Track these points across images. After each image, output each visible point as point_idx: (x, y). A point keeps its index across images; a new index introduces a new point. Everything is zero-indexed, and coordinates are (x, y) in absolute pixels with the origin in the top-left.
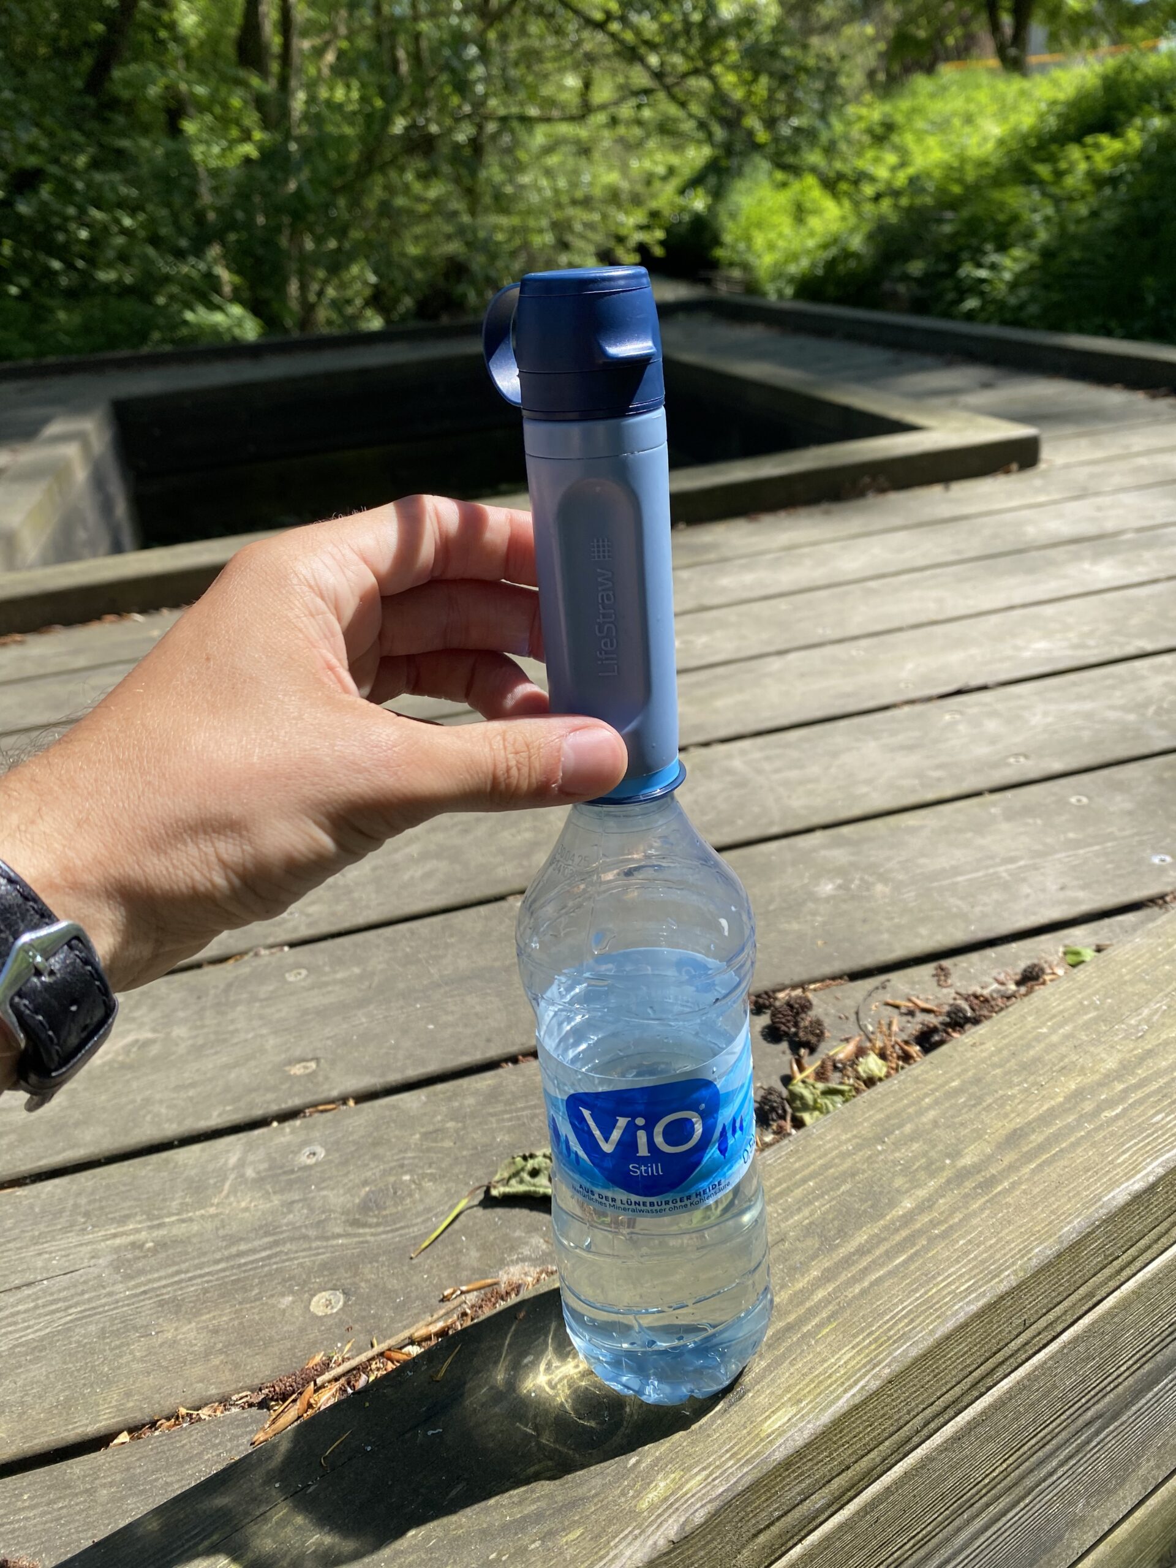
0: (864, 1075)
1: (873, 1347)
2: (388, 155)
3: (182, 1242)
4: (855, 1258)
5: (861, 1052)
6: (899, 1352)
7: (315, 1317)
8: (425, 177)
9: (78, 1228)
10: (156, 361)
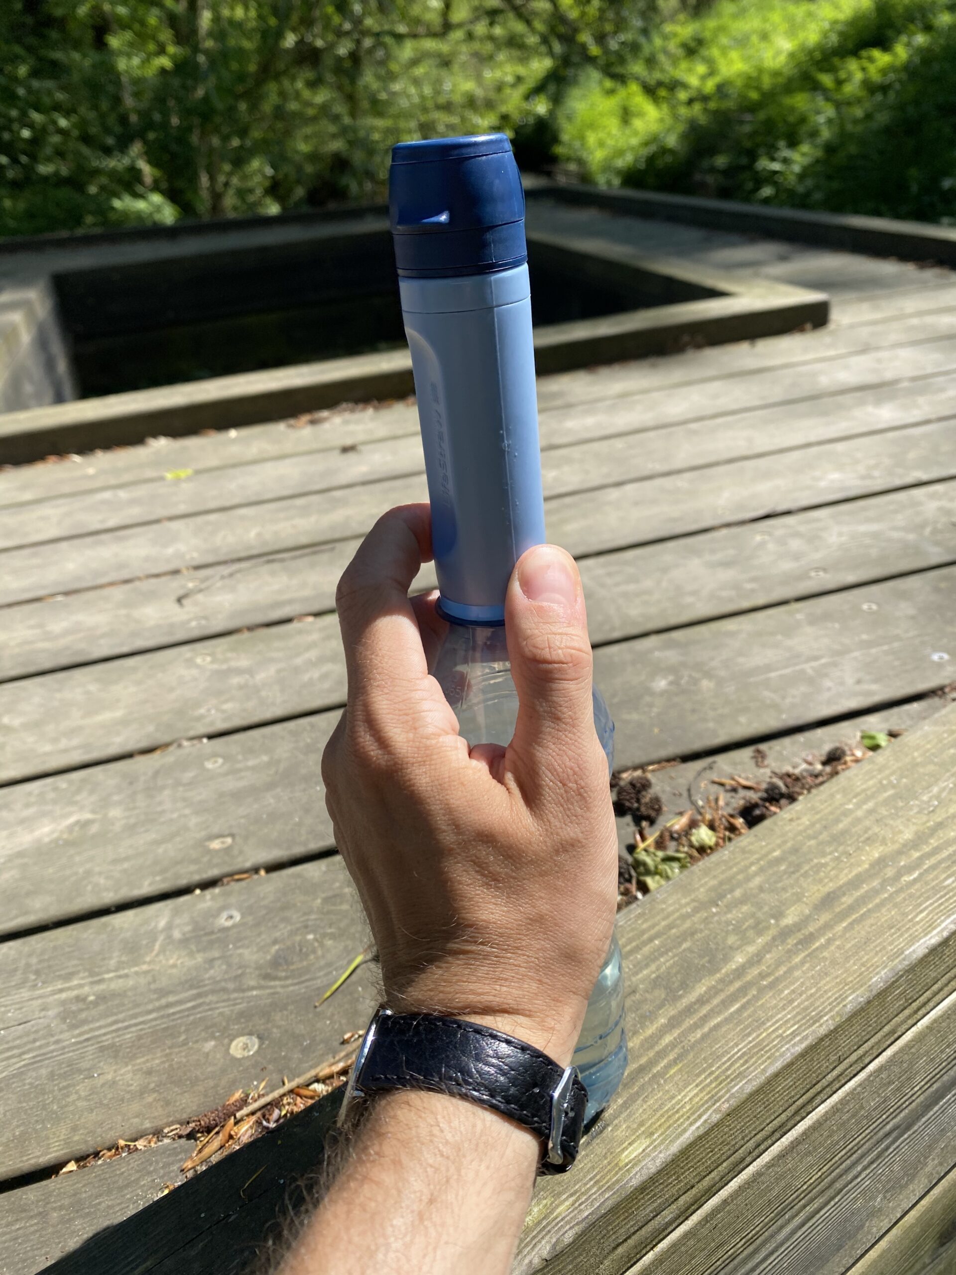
0: (696, 843)
1: (713, 1085)
2: (281, 66)
3: (119, 995)
4: (696, 1007)
5: (693, 824)
6: (736, 1088)
7: (234, 1059)
8: (313, 84)
9: (30, 984)
10: (88, 241)
